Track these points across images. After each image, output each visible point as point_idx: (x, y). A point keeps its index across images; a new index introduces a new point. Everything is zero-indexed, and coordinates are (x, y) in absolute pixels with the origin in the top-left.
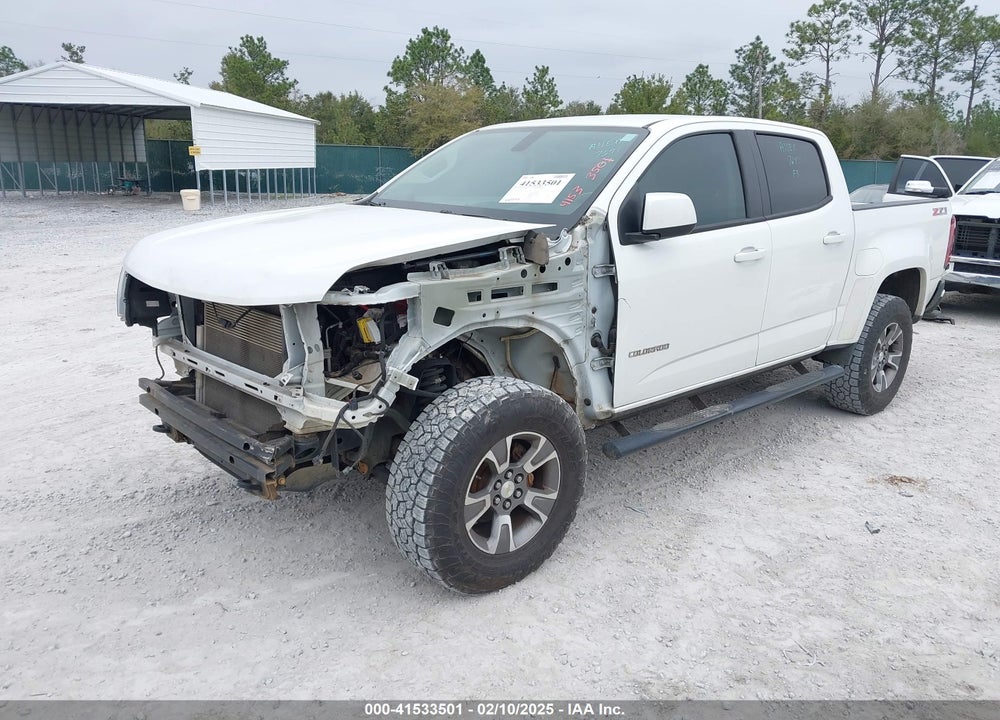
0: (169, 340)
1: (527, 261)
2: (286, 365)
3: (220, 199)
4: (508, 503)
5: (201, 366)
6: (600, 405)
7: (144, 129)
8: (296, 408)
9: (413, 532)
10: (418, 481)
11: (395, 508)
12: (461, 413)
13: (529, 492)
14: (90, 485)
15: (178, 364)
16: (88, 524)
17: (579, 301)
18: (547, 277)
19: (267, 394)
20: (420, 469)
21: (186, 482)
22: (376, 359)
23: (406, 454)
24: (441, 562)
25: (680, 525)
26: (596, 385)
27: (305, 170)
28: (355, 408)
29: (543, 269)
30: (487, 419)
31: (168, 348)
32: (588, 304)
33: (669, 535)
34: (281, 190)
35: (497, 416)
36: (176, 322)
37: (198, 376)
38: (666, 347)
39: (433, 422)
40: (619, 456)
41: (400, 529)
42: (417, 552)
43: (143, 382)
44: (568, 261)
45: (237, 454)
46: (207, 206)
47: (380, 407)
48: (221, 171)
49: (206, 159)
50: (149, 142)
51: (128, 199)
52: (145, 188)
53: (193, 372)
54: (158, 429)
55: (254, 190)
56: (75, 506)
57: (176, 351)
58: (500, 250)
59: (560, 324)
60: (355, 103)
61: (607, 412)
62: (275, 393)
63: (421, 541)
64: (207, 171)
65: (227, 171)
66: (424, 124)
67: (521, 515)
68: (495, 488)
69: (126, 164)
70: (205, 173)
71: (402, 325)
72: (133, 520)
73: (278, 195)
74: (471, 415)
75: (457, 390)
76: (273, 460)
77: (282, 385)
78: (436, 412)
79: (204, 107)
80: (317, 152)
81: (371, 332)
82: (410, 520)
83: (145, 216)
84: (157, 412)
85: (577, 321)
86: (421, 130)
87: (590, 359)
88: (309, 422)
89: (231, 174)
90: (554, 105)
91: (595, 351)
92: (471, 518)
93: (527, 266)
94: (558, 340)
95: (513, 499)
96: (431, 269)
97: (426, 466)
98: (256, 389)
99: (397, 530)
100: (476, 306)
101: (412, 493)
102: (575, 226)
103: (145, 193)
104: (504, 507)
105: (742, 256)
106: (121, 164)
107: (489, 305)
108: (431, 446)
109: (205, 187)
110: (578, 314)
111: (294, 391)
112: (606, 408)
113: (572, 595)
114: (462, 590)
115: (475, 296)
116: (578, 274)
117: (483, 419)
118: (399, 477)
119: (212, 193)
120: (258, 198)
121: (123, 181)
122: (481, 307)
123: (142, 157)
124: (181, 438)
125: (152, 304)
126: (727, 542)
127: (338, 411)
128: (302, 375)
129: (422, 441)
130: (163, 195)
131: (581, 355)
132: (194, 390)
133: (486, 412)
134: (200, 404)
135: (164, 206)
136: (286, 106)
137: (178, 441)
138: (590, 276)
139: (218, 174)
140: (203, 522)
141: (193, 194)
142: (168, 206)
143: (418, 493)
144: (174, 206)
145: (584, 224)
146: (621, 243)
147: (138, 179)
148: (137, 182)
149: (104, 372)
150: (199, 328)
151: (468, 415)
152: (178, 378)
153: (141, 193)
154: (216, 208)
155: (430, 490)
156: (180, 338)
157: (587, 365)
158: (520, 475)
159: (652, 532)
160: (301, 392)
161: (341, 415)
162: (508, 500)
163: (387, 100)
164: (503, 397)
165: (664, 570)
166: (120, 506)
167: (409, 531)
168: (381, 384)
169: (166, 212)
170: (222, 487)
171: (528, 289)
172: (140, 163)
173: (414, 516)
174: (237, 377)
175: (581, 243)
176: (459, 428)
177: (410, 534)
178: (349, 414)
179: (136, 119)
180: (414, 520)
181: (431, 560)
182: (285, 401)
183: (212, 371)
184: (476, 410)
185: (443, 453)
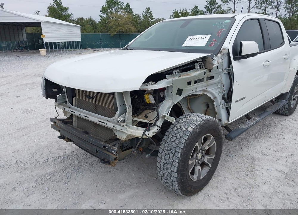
0: (61, 103)
1: (206, 68)
2: (117, 114)
3: (52, 51)
4: (200, 161)
5: (77, 113)
6: (224, 121)
7: (25, 30)
8: (123, 130)
9: (171, 175)
10: (173, 156)
11: (162, 166)
12: (187, 129)
13: (206, 156)
14: (31, 157)
15: (65, 112)
16: (33, 174)
17: (220, 83)
18: (211, 74)
19: (110, 125)
20: (174, 151)
21: (66, 153)
22: (154, 109)
23: (166, 145)
24: (181, 187)
25: (248, 161)
26: (223, 113)
27: (78, 42)
28: (149, 130)
29: (210, 71)
30: (198, 131)
31: (61, 106)
32: (222, 84)
33: (247, 166)
34: (71, 48)
35: (201, 129)
36: (64, 96)
37: (74, 116)
38: (244, 98)
39: (176, 132)
40: (232, 139)
41: (164, 174)
42: (172, 183)
43: (52, 120)
44: (217, 68)
45: (99, 149)
46: (48, 54)
47: (158, 129)
48: (52, 43)
49: (47, 39)
50: (27, 34)
51: (22, 52)
52: (27, 49)
53: (72, 115)
54: (59, 137)
55: (63, 49)
56: (26, 166)
57: (65, 108)
58: (195, 64)
59: (214, 92)
60: (90, 20)
61: (226, 124)
62: (113, 125)
63: (175, 179)
64: (48, 43)
65: (54, 42)
66: (114, 26)
67: (203, 165)
68: (196, 156)
69: (20, 41)
70: (47, 44)
71: (162, 96)
72: (50, 171)
73: (70, 50)
74: (192, 129)
75: (182, 119)
76: (117, 153)
77: (118, 122)
78: (176, 128)
79: (45, 22)
80: (81, 36)
81: (150, 99)
82: (170, 171)
83: (29, 58)
84: (59, 131)
85: (219, 90)
86: (113, 28)
87: (222, 104)
88: (128, 135)
89: (55, 43)
90: (152, 19)
91: (223, 101)
92: (190, 169)
93: (205, 70)
94: (212, 98)
95: (201, 160)
96: (174, 73)
97: (176, 150)
98: (104, 123)
99: (162, 174)
100: (190, 87)
101: (171, 160)
102: (218, 54)
103: (27, 50)
104: (198, 163)
105: (265, 63)
106: (19, 41)
107: (194, 86)
108: (177, 142)
109: (47, 48)
110: (219, 87)
111: (122, 124)
112: (226, 122)
113: (223, 194)
114: (187, 195)
115: (189, 83)
116: (220, 72)
117: (196, 131)
118: (164, 154)
119: (49, 50)
120: (64, 51)
121: (20, 47)
122: (191, 87)
123: (25, 39)
124: (69, 140)
125: (55, 90)
126: (268, 167)
127: (143, 132)
128: (125, 117)
129: (172, 140)
130: (33, 51)
131: (219, 103)
132: (72, 122)
133: (197, 128)
134: (75, 127)
135: (34, 54)
136: (70, 21)
137: (68, 141)
138: (223, 73)
139: (51, 43)
140: (76, 170)
141: (44, 50)
142: (35, 54)
143: (173, 161)
144: (37, 54)
145: (221, 53)
146: (234, 60)
147: (24, 46)
148: (24, 47)
149: (26, 112)
150: (74, 99)
151: (190, 129)
152: (65, 117)
153: (25, 50)
154: (51, 55)
155: (179, 160)
156: (66, 102)
157: (221, 107)
158: (204, 150)
159: (240, 165)
160: (125, 124)
161: (144, 134)
162: (199, 160)
163: (101, 19)
164: (202, 121)
165: (252, 181)
166: (43, 165)
167: (169, 175)
168: (157, 120)
169: (35, 56)
170: (80, 155)
171: (205, 79)
172: (25, 41)
173: (172, 170)
174: (94, 118)
175: (221, 61)
176: (188, 135)
177: (170, 176)
178: (147, 133)
179: (22, 27)
180: (172, 171)
181: (178, 186)
182: (118, 128)
183: (82, 115)
184: (193, 127)
185: (183, 145)
